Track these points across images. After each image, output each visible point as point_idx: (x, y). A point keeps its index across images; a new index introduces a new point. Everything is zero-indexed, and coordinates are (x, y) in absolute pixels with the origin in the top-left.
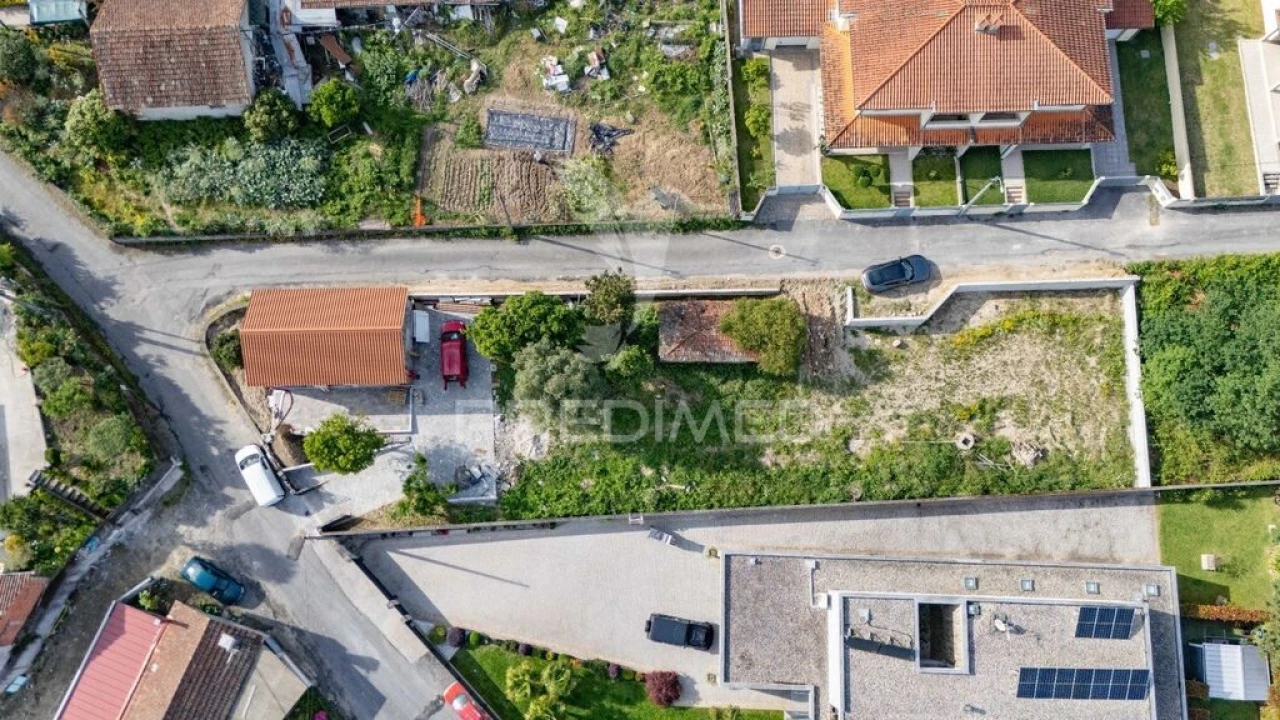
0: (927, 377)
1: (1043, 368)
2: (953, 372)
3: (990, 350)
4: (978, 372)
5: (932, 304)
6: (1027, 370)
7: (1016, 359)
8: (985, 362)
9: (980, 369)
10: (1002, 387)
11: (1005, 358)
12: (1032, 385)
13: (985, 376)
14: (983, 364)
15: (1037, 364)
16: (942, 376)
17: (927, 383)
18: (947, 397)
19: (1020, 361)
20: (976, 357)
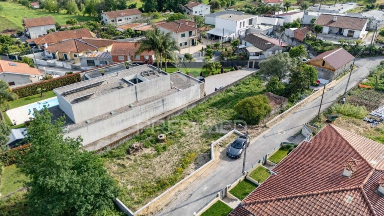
0: (192, 144)
1: (151, 171)
2: (184, 150)
3: (177, 163)
4: (176, 155)
5: (215, 151)
6: (157, 166)
7: (164, 167)
8: (176, 159)
9: (176, 156)
10: (162, 157)
11: (169, 165)
12: (151, 165)
13: (172, 155)
14: (176, 158)
15: (155, 170)
16: (187, 147)
17: (191, 142)
18: (180, 144)
19: (162, 166)
20: (181, 158)
